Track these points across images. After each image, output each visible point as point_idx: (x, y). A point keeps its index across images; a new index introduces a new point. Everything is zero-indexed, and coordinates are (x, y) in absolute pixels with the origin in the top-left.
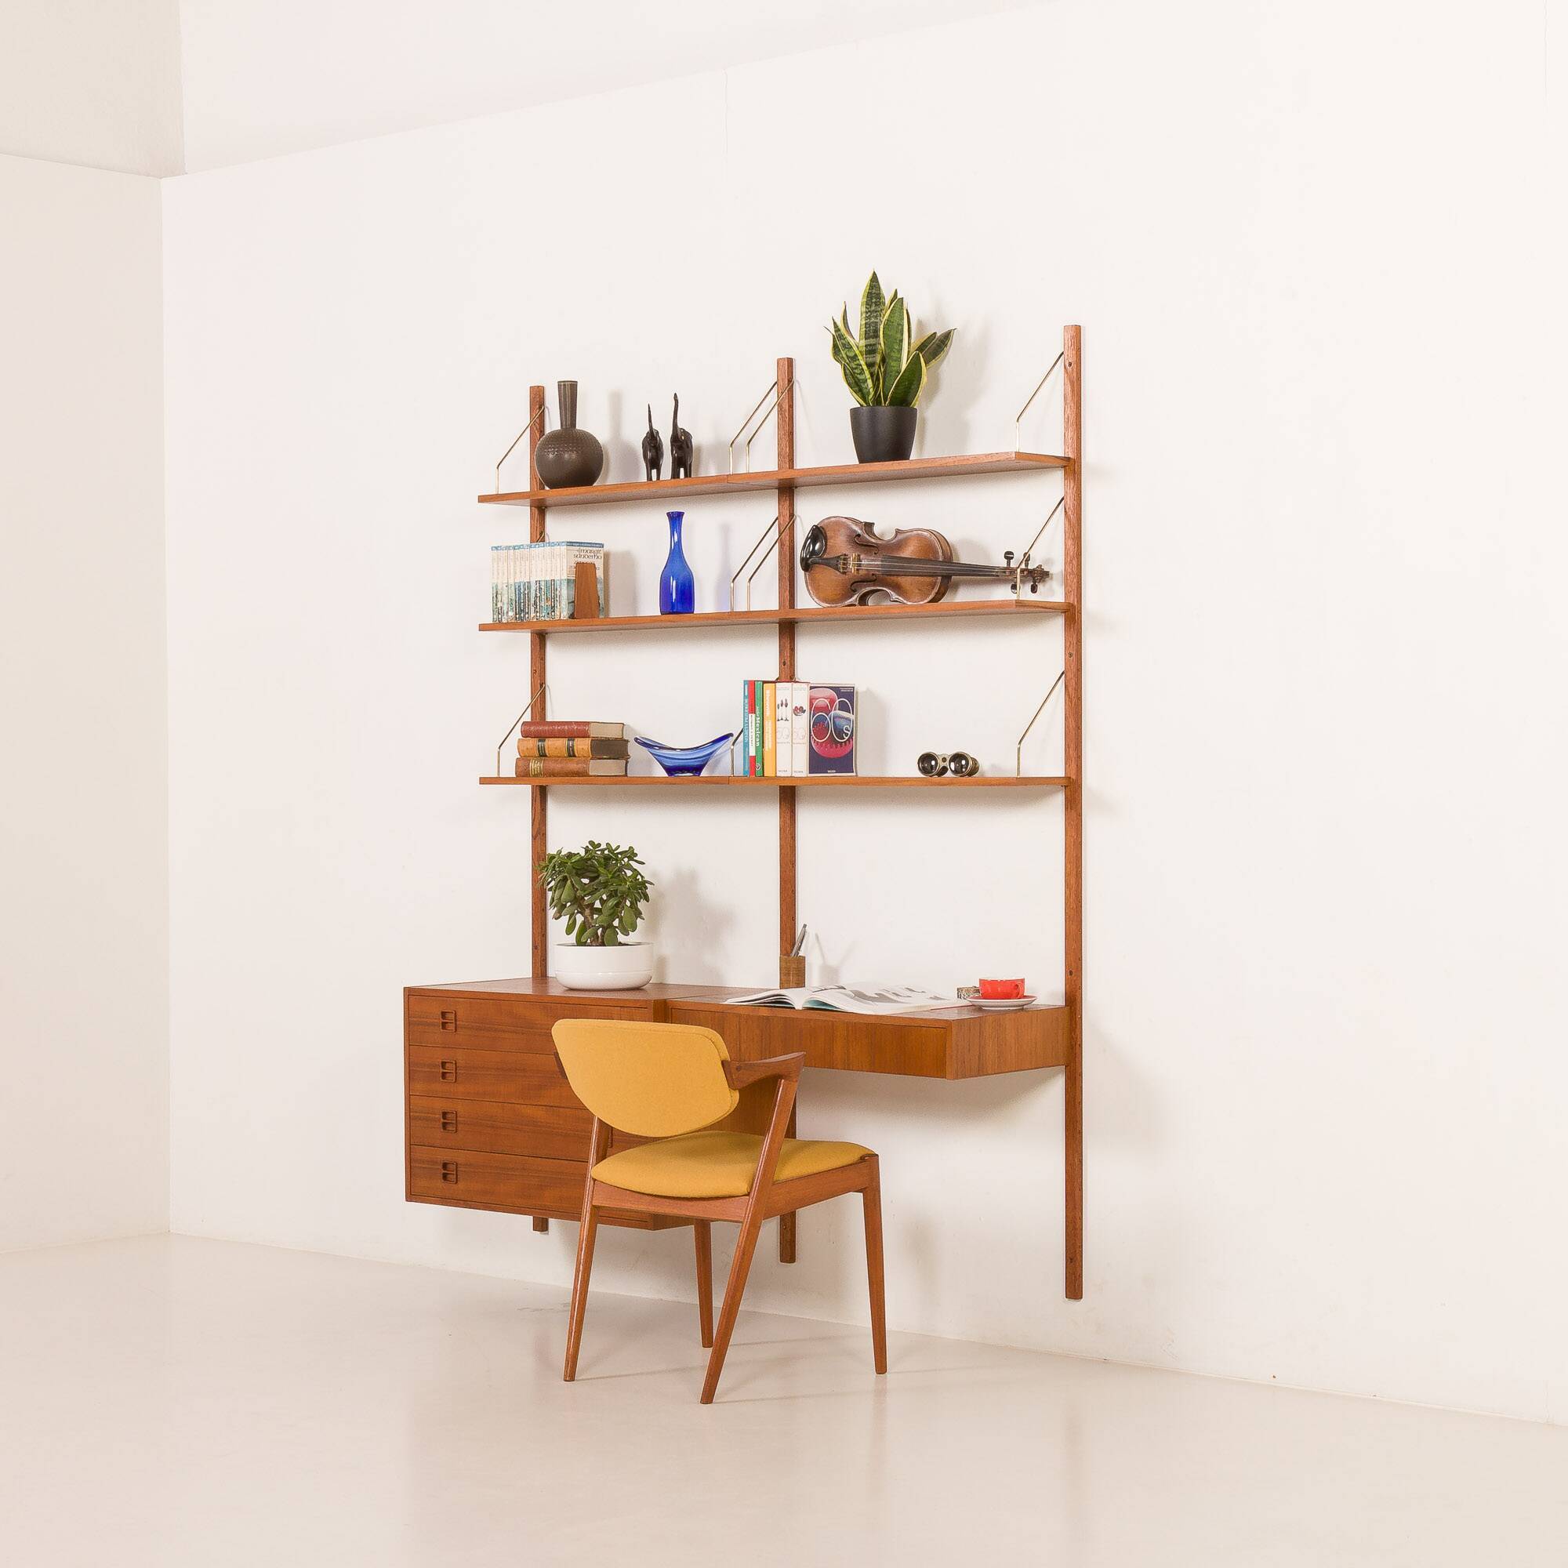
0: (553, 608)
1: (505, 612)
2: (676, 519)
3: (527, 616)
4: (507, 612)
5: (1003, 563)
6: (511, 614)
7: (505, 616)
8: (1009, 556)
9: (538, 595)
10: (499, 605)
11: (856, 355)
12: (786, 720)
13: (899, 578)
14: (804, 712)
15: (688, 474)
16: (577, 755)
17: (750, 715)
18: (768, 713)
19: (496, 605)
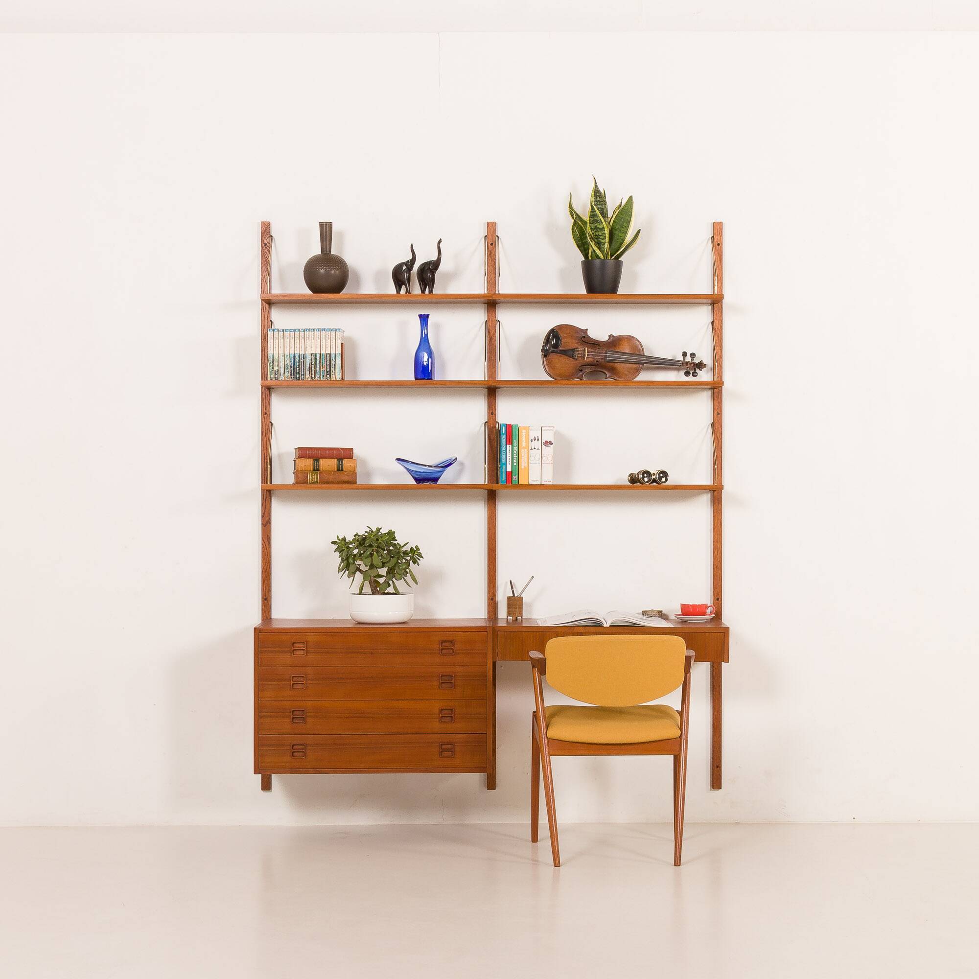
0: (329, 373)
1: (282, 373)
2: (424, 319)
3: (303, 377)
4: (284, 374)
5: (681, 358)
6: (287, 374)
7: (282, 376)
8: (685, 354)
9: (313, 363)
10: (276, 368)
11: (604, 228)
12: (538, 449)
13: (616, 364)
14: (552, 444)
15: (431, 291)
16: (345, 470)
17: (508, 446)
18: (523, 443)
19: (273, 368)
